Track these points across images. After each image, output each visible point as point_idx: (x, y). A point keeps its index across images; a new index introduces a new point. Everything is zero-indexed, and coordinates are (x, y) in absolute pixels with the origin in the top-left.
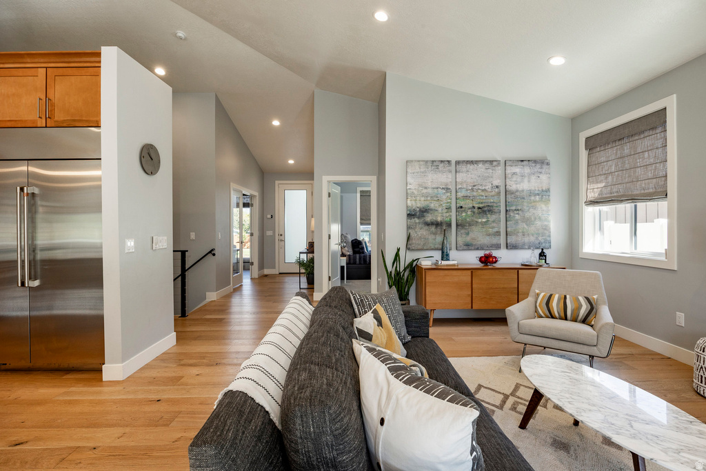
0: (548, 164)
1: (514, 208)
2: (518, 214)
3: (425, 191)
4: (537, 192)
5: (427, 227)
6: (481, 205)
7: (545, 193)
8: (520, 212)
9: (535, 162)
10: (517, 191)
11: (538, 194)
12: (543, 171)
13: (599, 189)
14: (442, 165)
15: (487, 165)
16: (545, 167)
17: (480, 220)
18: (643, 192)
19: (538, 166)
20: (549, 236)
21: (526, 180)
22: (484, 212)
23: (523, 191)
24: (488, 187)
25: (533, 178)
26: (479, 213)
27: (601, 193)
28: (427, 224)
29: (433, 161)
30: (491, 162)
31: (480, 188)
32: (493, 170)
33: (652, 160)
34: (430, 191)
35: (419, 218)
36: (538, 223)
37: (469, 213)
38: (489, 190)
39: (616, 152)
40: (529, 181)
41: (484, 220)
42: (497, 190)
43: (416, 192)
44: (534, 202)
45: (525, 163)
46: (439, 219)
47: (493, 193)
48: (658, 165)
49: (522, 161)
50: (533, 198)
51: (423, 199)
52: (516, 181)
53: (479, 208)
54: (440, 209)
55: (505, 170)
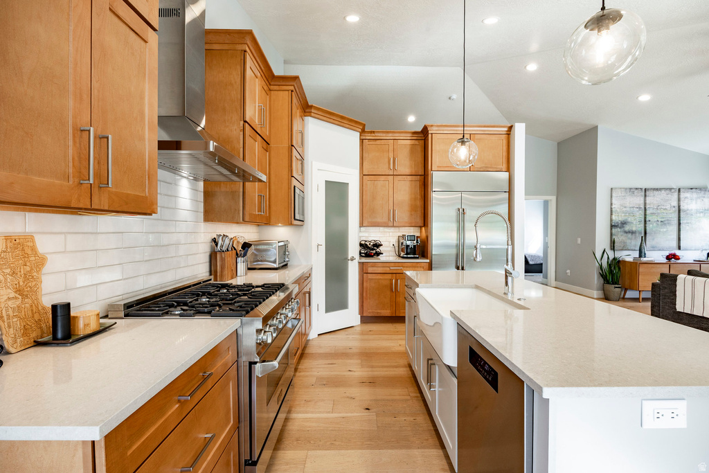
1: (685, 222)
2: (688, 226)
3: (624, 209)
5: (625, 234)
6: (663, 220)
7: (707, 211)
8: (690, 225)
9: (700, 189)
10: (688, 210)
11: (702, 212)
12: (706, 196)
14: (636, 191)
15: (668, 192)
16: (707, 193)
17: (662, 230)
19: (703, 192)
21: (694, 202)
22: (665, 224)
23: (692, 210)
24: (668, 207)
25: (699, 201)
26: (662, 225)
28: (626, 232)
29: (630, 189)
30: (671, 189)
31: (662, 207)
32: (671, 195)
34: (628, 209)
35: (620, 228)
36: (702, 232)
37: (655, 225)
38: (669, 209)
40: (696, 203)
41: (665, 230)
42: (674, 209)
43: (618, 210)
44: (699, 217)
45: (693, 190)
46: (634, 229)
47: (671, 211)
49: (691, 189)
50: (698, 215)
51: (623, 215)
52: (687, 203)
53: (662, 221)
54: (634, 222)
55: (679, 195)
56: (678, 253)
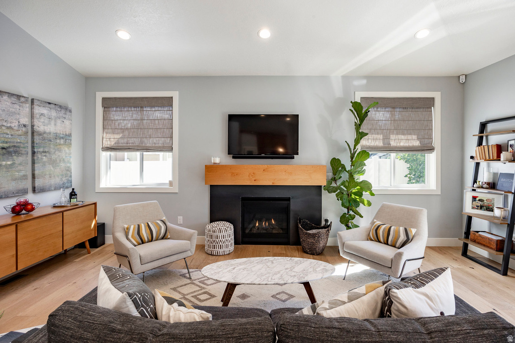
0: (70, 111)
1: (41, 150)
2: (45, 156)
4: (62, 136)
6: (5, 145)
7: (68, 138)
8: (47, 154)
9: (60, 107)
10: (45, 133)
12: (67, 117)
13: (116, 140)
15: (14, 99)
16: (68, 113)
17: (4, 163)
18: (154, 145)
19: (63, 111)
20: (71, 177)
21: (53, 122)
22: (10, 153)
23: (50, 133)
24: (15, 125)
25: (59, 122)
26: (3, 154)
27: (117, 143)
30: (19, 97)
31: (5, 124)
32: (20, 106)
33: (161, 126)
36: (62, 165)
38: (16, 128)
39: (132, 116)
40: (55, 125)
41: (9, 163)
42: (24, 129)
44: (60, 144)
45: (52, 106)
47: (20, 132)
48: (165, 130)
49: (49, 103)
50: (58, 141)
52: (44, 122)
53: (3, 148)
55: (32, 109)
56: (31, 198)
